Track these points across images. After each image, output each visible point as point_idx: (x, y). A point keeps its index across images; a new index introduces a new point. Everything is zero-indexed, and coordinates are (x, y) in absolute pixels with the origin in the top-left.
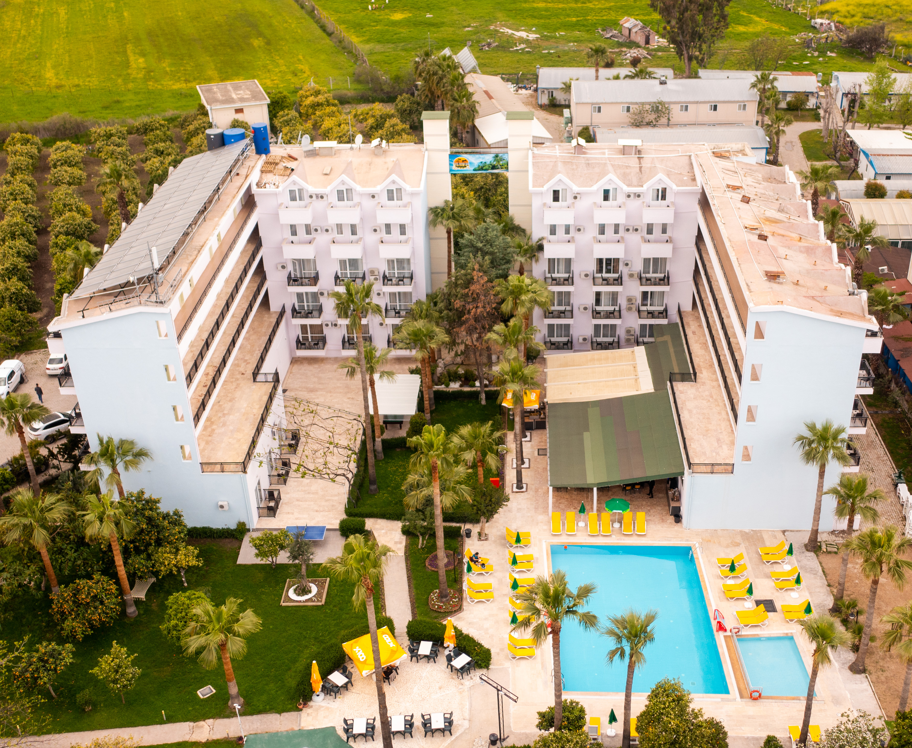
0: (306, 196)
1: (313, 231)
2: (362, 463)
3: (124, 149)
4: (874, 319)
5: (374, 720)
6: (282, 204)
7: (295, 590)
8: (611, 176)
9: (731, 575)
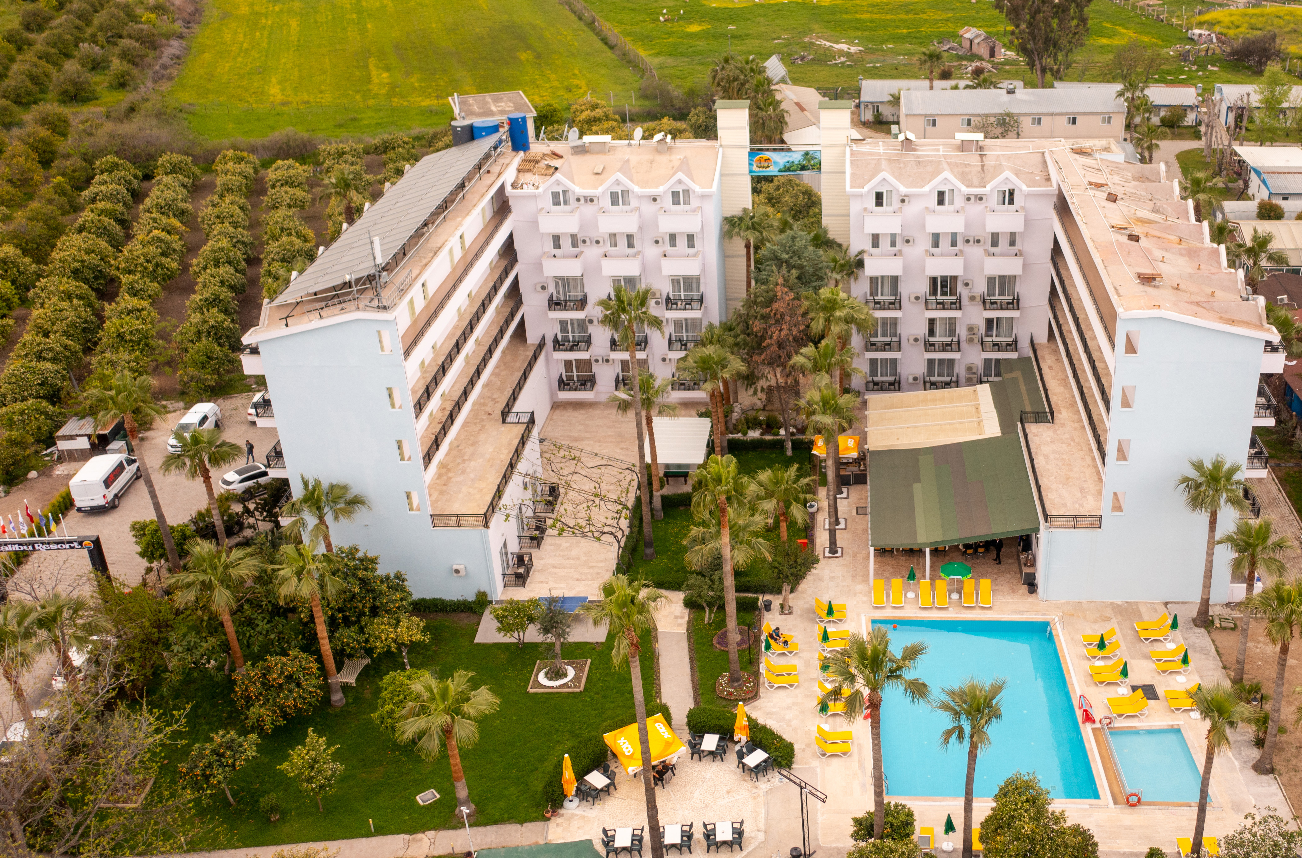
0: (572, 199)
1: (580, 242)
2: (637, 523)
3: (358, 167)
4: (1274, 329)
5: (642, 830)
6: (542, 209)
7: (546, 674)
8: (947, 174)
9: (1101, 654)
